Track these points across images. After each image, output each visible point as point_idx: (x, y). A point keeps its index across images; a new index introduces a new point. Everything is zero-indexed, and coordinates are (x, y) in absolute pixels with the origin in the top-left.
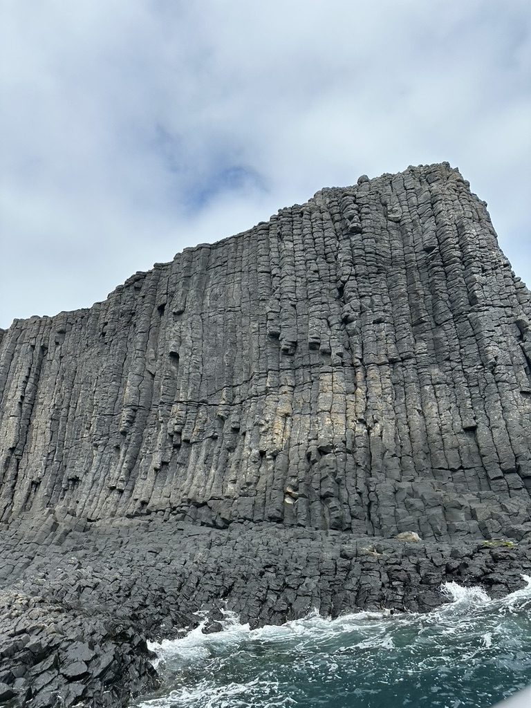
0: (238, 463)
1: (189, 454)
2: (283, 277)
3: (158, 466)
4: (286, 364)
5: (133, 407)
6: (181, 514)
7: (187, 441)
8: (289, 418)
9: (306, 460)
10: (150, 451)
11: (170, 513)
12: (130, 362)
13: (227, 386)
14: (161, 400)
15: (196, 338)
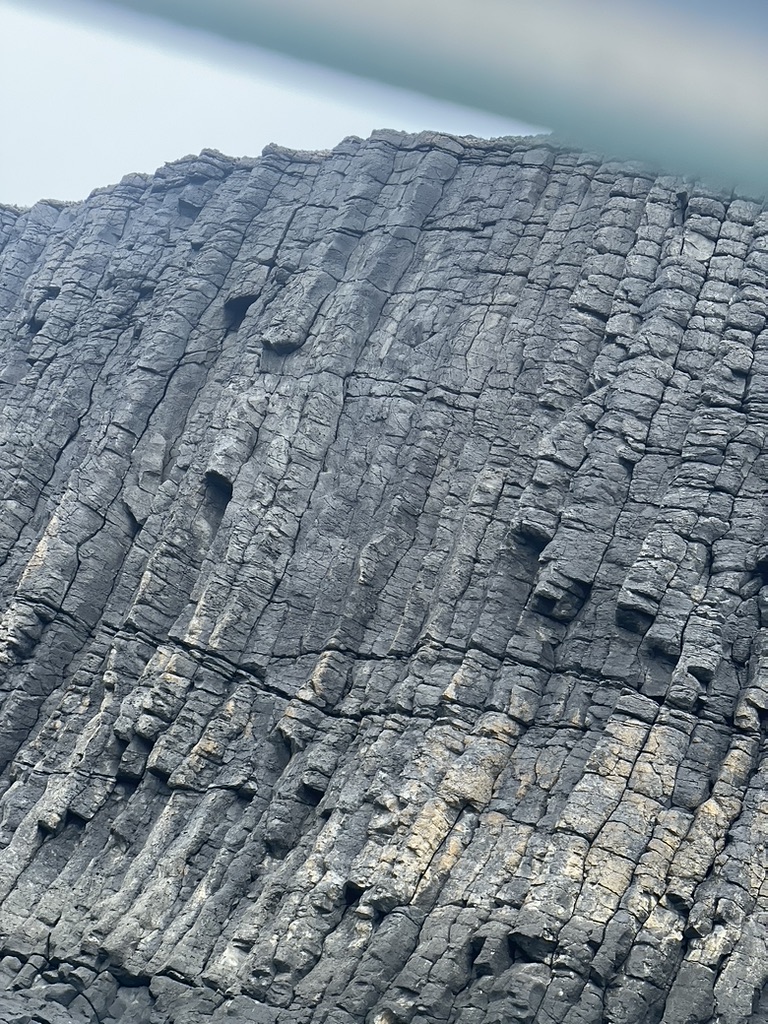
0: (279, 895)
1: (154, 817)
2: (634, 356)
3: (53, 819)
4: (531, 644)
5: (42, 608)
6: (67, 987)
7: (161, 775)
8: (469, 816)
9: (464, 958)
10: (47, 764)
11: (39, 971)
12: (83, 453)
13: (337, 649)
14: (131, 616)
15: (302, 453)
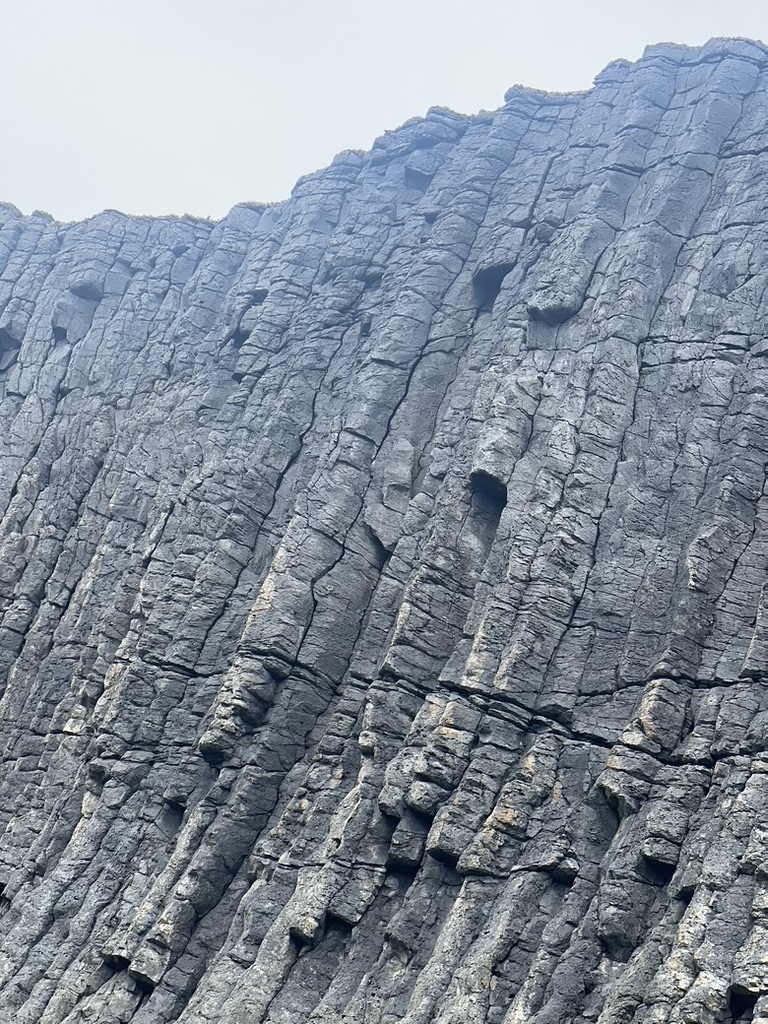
0: (631, 1009)
1: (441, 914)
3: (309, 925)
5: (273, 662)
7: (446, 858)
10: (294, 855)
12: (309, 472)
13: (668, 676)
14: (389, 660)
15: (593, 439)
